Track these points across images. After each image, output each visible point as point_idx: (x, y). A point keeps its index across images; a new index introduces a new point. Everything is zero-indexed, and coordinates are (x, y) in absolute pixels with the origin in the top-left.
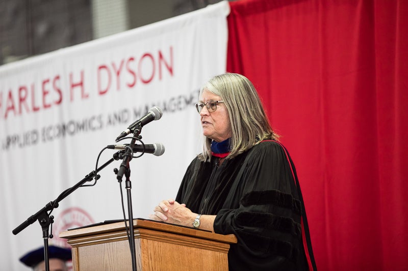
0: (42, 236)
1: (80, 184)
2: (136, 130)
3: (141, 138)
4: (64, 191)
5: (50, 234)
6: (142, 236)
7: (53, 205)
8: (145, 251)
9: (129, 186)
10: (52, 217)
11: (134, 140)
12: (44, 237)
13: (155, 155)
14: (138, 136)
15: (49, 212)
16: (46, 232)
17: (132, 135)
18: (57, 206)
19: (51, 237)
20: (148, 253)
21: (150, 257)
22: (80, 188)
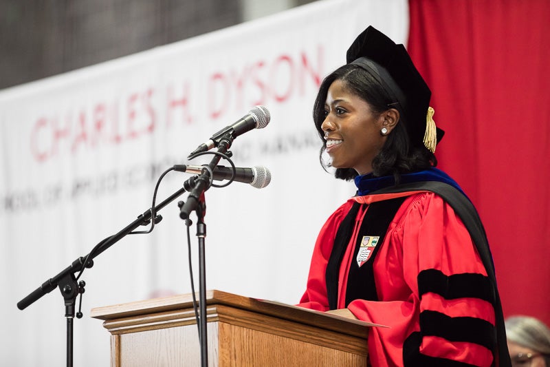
0: (65, 313)
1: (128, 230)
2: (224, 141)
3: (231, 155)
4: (102, 240)
5: (77, 311)
6: (222, 319)
7: (85, 263)
8: (226, 344)
9: (202, 233)
10: (83, 284)
11: (218, 157)
12: (67, 315)
13: (253, 186)
14: (225, 152)
15: (76, 274)
16: (70, 308)
17: (216, 150)
18: (90, 265)
19: (80, 315)
20: (230, 346)
21: (233, 353)
22: (128, 237)
